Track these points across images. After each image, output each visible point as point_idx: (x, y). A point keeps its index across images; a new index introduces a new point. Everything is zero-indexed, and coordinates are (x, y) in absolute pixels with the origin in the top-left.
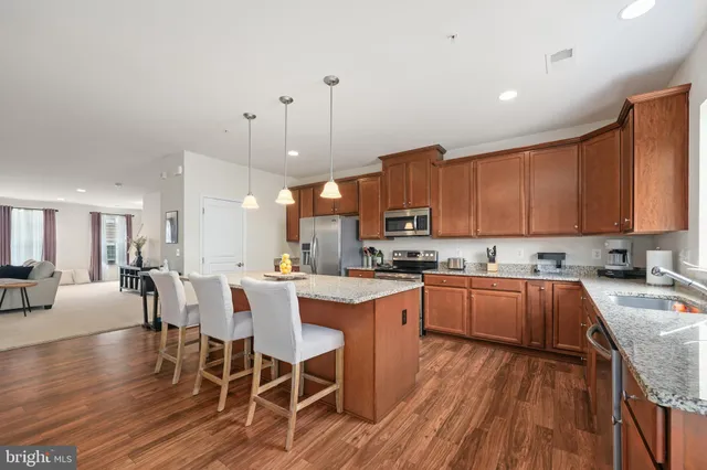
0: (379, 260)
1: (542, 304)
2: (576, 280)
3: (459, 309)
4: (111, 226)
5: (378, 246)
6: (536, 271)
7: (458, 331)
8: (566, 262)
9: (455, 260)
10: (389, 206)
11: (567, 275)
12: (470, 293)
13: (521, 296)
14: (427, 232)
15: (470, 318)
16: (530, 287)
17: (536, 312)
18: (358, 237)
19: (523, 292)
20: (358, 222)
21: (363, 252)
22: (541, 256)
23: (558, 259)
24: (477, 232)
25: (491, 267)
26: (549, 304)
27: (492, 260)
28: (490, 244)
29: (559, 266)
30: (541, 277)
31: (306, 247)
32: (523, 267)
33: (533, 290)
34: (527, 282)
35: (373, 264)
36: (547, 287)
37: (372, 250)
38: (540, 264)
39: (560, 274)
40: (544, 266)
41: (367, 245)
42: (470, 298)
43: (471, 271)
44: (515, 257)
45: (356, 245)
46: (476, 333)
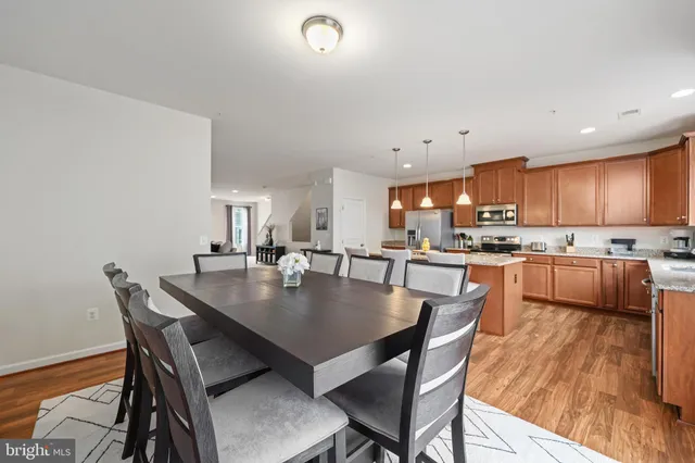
0: (470, 243)
1: (615, 277)
2: (644, 259)
3: (544, 280)
4: (238, 215)
5: (467, 232)
6: (609, 253)
7: (543, 296)
8: (636, 246)
9: (536, 244)
10: (480, 202)
11: (637, 256)
12: (553, 268)
13: (597, 272)
14: (514, 222)
15: (553, 286)
16: (604, 264)
17: (609, 282)
18: (452, 225)
19: (599, 268)
20: (452, 215)
21: (455, 237)
22: (614, 241)
23: (629, 244)
24: (557, 223)
25: (569, 249)
26: (621, 276)
27: (571, 244)
28: (569, 232)
29: (630, 249)
30: (614, 257)
31: (412, 233)
32: (598, 250)
33: (607, 266)
34: (602, 261)
35: (464, 247)
36: (619, 265)
37: (463, 235)
38: (613, 247)
39: (631, 255)
40: (616, 250)
41: (458, 231)
42: (553, 272)
43: (551, 252)
44: (591, 242)
45: (449, 231)
46: (557, 298)
